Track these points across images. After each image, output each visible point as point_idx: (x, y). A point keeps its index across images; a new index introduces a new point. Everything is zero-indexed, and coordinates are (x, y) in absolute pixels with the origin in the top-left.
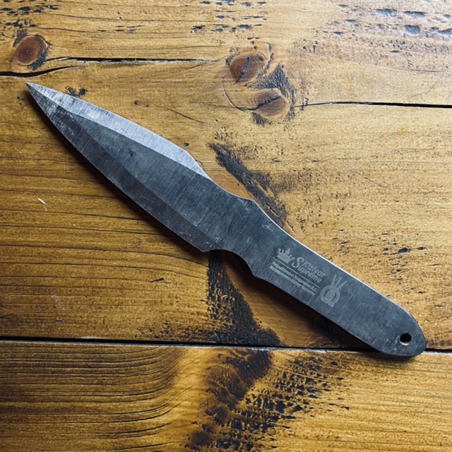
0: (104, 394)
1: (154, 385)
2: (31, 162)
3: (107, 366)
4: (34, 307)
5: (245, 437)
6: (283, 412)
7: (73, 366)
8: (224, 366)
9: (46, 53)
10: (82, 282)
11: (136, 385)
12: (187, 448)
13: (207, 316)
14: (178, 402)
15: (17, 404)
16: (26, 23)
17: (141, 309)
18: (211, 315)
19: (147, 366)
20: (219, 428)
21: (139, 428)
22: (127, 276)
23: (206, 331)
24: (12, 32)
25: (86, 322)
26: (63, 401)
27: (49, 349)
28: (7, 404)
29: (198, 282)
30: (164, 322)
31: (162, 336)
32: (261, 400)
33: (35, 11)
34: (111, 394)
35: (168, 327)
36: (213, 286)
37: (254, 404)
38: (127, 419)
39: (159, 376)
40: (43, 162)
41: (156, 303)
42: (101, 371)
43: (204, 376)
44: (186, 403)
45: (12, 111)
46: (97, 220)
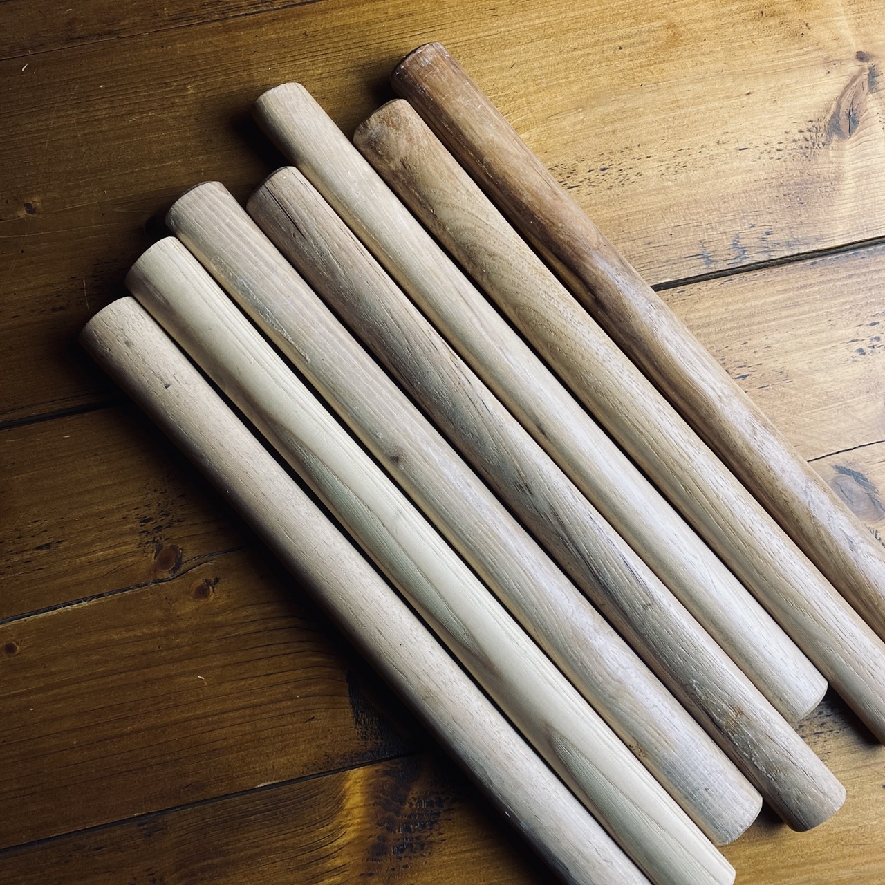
0: (287, 831)
1: (328, 811)
2: (186, 648)
3: (285, 806)
4: (212, 769)
5: (417, 838)
6: (443, 807)
7: (256, 813)
8: (382, 779)
9: (181, 557)
10: (248, 737)
11: (313, 816)
12: (369, 861)
13: (358, 739)
14: (351, 822)
15: (215, 861)
16: (161, 538)
17: (302, 748)
18: (362, 737)
19: (318, 797)
20: (391, 836)
21: (323, 855)
22: (284, 722)
23: (360, 753)
24: (152, 547)
25: (259, 771)
26: (253, 847)
27: (232, 804)
28: (205, 863)
29: (344, 712)
30: (323, 753)
31: (325, 767)
32: (421, 801)
33: (167, 527)
34: (293, 830)
35: (328, 757)
36: (357, 712)
37: (416, 805)
38: (311, 849)
39: (330, 802)
40: (196, 645)
41: (313, 739)
42: (280, 811)
43: (368, 792)
44: (359, 820)
45: (164, 611)
46: (250, 682)
